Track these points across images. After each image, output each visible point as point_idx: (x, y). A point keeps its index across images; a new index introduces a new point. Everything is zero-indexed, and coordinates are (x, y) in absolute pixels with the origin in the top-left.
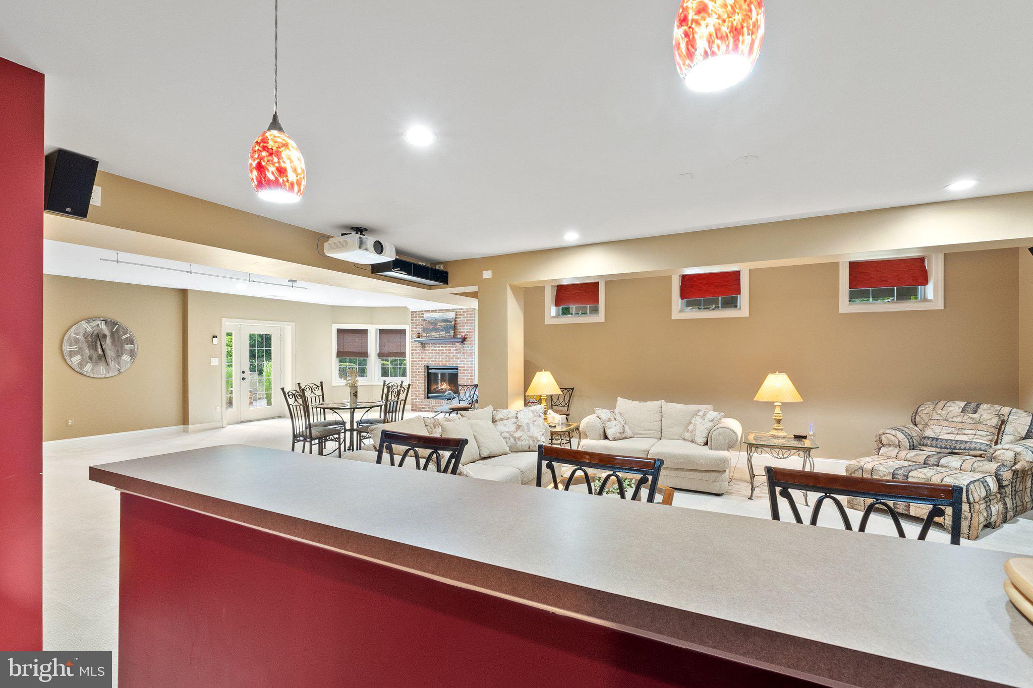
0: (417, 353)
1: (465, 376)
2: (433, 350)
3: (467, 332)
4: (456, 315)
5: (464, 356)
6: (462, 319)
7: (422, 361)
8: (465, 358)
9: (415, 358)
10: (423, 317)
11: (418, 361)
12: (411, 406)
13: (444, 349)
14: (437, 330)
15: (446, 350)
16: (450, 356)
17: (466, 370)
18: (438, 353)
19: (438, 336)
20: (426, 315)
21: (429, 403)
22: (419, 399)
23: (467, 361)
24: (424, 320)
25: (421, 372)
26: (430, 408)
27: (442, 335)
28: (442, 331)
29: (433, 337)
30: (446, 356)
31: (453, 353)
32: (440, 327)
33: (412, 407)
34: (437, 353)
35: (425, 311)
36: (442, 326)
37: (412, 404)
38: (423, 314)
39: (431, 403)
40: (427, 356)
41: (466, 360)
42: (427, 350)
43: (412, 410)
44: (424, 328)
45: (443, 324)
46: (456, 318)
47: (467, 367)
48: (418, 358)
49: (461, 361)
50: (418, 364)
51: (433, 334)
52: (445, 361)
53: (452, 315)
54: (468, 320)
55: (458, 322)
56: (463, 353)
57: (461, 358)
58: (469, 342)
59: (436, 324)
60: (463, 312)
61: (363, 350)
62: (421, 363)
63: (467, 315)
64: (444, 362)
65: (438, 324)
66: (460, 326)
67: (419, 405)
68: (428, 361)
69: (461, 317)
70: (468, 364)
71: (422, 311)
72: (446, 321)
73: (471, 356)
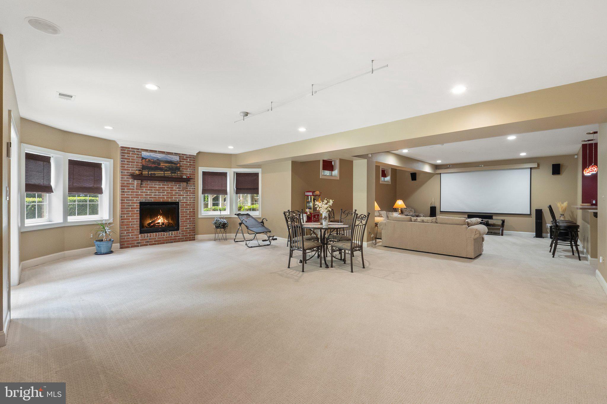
0: (130, 189)
1: (188, 210)
2: (152, 187)
3: (190, 174)
4: (180, 159)
5: (187, 193)
6: (185, 163)
7: (138, 198)
8: (188, 195)
9: (127, 195)
10: (138, 155)
11: (132, 197)
12: (119, 244)
13: (166, 187)
14: (161, 169)
15: (167, 188)
16: (172, 193)
17: (188, 205)
18: (159, 190)
19: (163, 175)
20: (144, 154)
21: (148, 237)
22: (132, 235)
23: (190, 198)
24: (143, 158)
25: (135, 208)
26: (147, 242)
27: (167, 175)
28: (166, 170)
29: (156, 175)
30: (168, 193)
31: (176, 190)
32: (164, 167)
33: (121, 245)
34: (157, 190)
35: (142, 150)
36: (166, 167)
37: (120, 242)
38: (141, 152)
39: (150, 236)
40: (144, 192)
41: (188, 197)
42: (144, 187)
43: (121, 248)
44: (143, 166)
45: (167, 165)
46: (180, 161)
47: (190, 203)
48: (131, 195)
49: (183, 198)
50: (131, 200)
51: (156, 173)
52: (167, 198)
53: (176, 159)
54: (191, 165)
55: (181, 165)
56: (186, 191)
57: (184, 195)
58: (192, 182)
59: (159, 164)
60: (186, 157)
61: (46, 183)
62: (135, 199)
63: (190, 160)
64: (165, 199)
65: (162, 164)
66: (183, 169)
67: (133, 241)
68: (146, 198)
69: (184, 162)
70: (191, 200)
71: (138, 149)
72: (171, 162)
73: (193, 193)
